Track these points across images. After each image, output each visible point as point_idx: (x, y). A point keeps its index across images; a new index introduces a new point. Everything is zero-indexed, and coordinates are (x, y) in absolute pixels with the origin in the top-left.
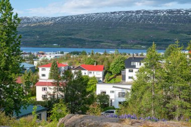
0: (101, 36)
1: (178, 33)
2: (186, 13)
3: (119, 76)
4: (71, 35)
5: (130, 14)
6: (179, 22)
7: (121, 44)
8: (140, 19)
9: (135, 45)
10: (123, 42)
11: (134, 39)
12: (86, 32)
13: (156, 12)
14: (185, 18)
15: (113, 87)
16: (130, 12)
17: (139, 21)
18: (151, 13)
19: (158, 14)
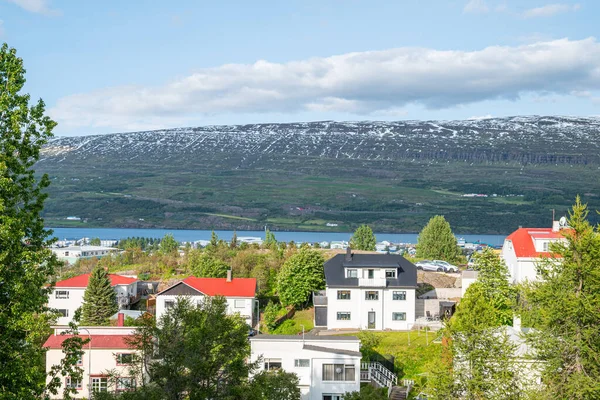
0: (211, 194)
1: (425, 185)
2: (445, 132)
3: (304, 311)
4: (121, 190)
5: (292, 132)
6: (426, 155)
7: (269, 216)
8: (321, 147)
9: (308, 218)
10: (275, 212)
11: (304, 204)
12: (165, 183)
13: (364, 127)
14: (441, 145)
15: (305, 347)
16: (291, 126)
17: (317, 153)
18: (352, 129)
19: (370, 133)
